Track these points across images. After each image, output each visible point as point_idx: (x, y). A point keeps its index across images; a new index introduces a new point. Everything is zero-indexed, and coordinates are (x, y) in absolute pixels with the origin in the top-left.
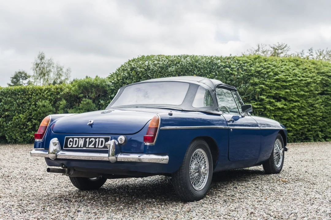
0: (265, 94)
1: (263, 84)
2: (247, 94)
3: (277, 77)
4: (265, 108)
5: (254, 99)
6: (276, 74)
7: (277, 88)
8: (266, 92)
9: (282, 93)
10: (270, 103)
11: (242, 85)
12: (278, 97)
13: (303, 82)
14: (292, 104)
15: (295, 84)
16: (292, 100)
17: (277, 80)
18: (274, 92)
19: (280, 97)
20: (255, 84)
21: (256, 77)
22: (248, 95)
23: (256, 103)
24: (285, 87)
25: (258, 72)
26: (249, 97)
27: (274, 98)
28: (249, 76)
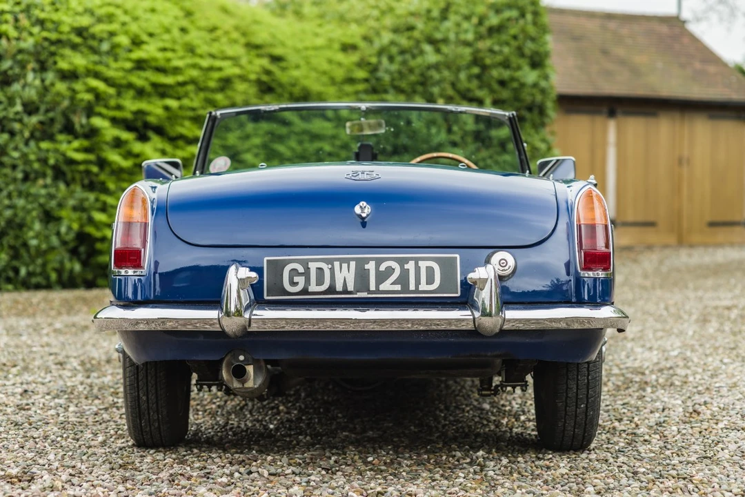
0: (104, 111)
1: (97, 75)
2: (47, 111)
3: (138, 54)
4: (102, 163)
5: (69, 129)
6: (137, 43)
7: (140, 93)
8: (107, 107)
9: (155, 109)
10: (118, 143)
11: (30, 76)
12: (139, 124)
13: (216, 75)
14: (182, 149)
15: (193, 81)
16: (182, 137)
17: (140, 65)
18: (131, 105)
19: (147, 126)
20: (70, 76)
21: (74, 47)
22: (51, 115)
23: (76, 144)
24: (162, 91)
25: (80, 31)
26: (52, 120)
27: (128, 125)
28: (53, 43)
